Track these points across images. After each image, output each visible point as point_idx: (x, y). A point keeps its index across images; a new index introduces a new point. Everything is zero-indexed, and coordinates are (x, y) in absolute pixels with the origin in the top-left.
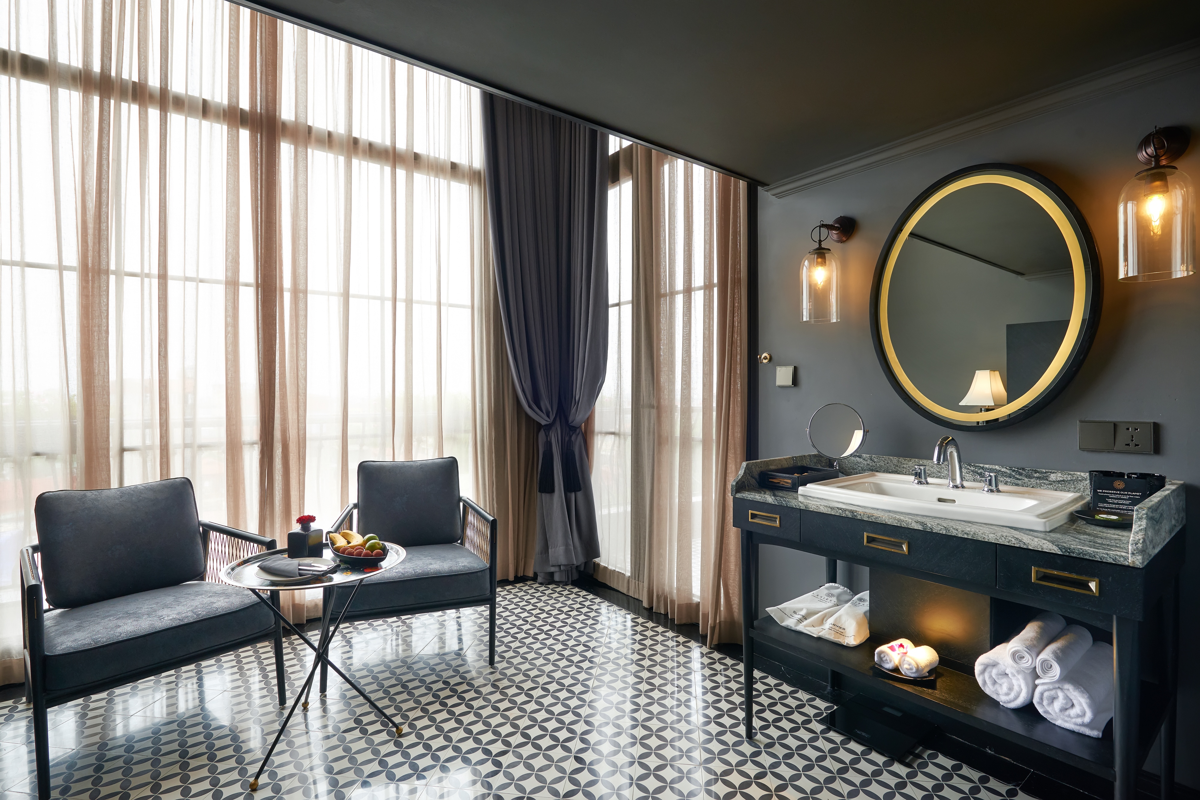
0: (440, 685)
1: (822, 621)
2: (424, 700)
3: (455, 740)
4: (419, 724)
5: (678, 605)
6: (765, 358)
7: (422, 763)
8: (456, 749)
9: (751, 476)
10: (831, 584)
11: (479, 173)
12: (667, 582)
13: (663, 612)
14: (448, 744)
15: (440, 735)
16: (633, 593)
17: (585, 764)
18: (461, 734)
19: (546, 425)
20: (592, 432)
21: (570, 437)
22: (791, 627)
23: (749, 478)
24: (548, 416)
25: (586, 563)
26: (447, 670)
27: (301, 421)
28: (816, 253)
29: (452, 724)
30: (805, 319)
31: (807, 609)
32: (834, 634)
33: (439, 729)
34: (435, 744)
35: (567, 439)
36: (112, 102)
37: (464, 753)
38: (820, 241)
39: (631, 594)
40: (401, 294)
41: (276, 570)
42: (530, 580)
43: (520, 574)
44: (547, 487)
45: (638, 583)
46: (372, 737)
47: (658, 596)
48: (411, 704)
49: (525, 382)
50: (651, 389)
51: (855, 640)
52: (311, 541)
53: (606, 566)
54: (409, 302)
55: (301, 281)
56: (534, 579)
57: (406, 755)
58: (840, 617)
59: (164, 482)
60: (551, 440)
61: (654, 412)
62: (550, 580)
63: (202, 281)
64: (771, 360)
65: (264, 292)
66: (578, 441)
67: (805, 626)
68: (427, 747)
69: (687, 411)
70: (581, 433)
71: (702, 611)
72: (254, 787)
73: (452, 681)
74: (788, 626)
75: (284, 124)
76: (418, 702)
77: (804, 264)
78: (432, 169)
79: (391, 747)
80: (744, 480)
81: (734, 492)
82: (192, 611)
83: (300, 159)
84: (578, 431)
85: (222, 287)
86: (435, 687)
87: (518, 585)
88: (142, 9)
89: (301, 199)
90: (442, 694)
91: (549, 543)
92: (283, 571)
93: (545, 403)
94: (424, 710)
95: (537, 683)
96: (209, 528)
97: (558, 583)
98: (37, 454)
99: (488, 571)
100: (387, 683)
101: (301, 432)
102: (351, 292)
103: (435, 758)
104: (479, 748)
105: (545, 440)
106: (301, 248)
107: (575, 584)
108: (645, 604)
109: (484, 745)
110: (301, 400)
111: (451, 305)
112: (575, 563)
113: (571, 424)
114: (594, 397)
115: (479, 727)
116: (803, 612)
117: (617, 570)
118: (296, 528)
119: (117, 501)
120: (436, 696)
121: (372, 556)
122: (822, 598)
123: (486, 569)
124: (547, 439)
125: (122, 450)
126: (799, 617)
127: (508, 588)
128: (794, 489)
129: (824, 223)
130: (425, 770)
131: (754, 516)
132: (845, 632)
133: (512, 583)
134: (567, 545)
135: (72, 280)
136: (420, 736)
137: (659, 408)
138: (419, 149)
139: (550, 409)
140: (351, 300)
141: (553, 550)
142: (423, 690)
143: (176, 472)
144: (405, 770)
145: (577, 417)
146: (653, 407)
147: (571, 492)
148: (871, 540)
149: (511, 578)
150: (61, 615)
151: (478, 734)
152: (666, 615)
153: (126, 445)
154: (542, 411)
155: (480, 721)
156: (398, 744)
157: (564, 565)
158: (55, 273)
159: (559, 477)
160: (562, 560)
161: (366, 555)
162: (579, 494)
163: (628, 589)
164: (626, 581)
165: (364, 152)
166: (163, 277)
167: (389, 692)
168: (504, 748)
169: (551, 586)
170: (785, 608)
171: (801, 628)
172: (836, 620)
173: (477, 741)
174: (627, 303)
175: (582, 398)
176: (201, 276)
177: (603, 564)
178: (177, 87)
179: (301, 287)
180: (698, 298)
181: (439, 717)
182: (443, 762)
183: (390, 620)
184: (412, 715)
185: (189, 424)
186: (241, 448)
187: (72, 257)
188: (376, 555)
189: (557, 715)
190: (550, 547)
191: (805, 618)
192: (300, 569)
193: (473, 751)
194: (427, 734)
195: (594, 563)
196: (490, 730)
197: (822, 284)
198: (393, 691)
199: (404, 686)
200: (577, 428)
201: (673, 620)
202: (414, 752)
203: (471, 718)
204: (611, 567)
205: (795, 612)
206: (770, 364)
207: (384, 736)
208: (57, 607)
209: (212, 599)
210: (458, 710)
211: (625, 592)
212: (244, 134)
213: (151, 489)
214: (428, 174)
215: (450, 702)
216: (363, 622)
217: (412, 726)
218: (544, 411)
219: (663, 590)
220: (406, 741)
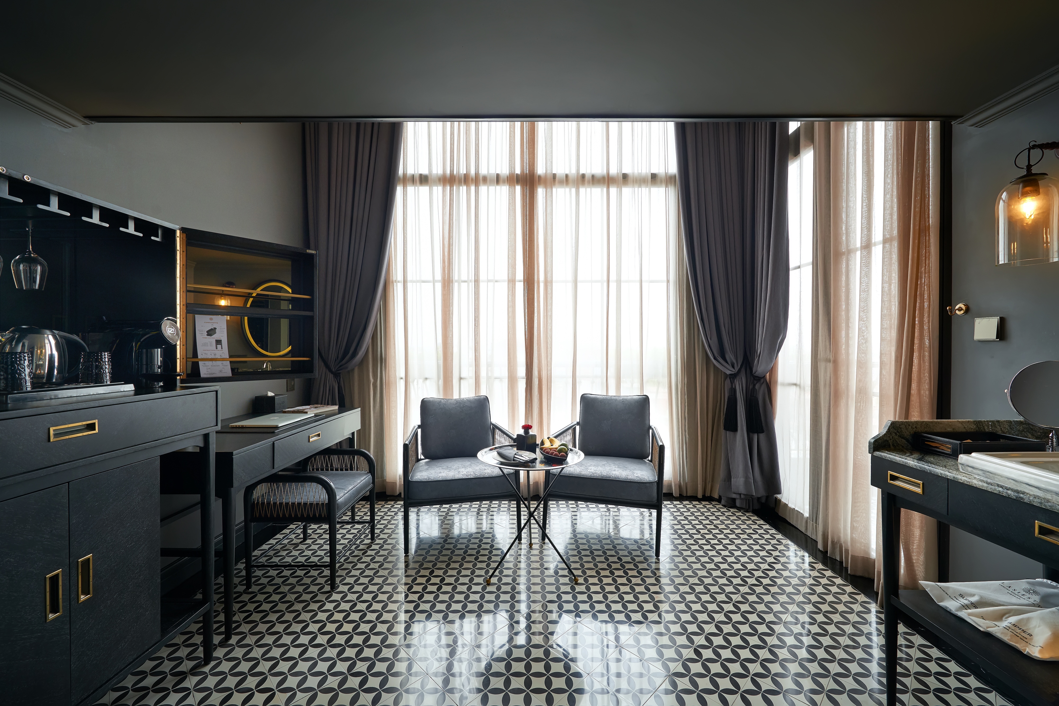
0: (615, 559)
1: (1000, 616)
2: (600, 566)
3: (610, 599)
4: (591, 580)
5: (852, 556)
6: (960, 309)
7: (583, 607)
8: (608, 606)
9: (900, 436)
10: (1045, 580)
11: (675, 176)
12: (842, 531)
13: (838, 559)
14: (604, 600)
15: (601, 593)
16: (810, 534)
17: (701, 658)
18: (615, 597)
19: (731, 375)
20: (776, 382)
21: (754, 385)
22: (951, 610)
23: (897, 437)
24: (733, 367)
25: (767, 497)
26: (624, 550)
27: (548, 365)
28: (1022, 182)
29: (612, 588)
30: (1001, 262)
31: (981, 597)
32: (1011, 636)
33: (603, 588)
34: (596, 597)
35: (751, 387)
36: (455, 187)
37: (612, 612)
38: (1029, 167)
39: (809, 534)
40: (613, 277)
41: (504, 455)
42: (716, 501)
43: (708, 494)
44: (731, 426)
45: (816, 526)
46: (560, 578)
47: (833, 542)
48: (591, 565)
49: (711, 339)
50: (828, 344)
51: (1040, 652)
52: (530, 441)
53: (787, 503)
54: (619, 282)
55: (549, 275)
56: (719, 500)
57: (575, 597)
58: (1028, 619)
59: (476, 398)
60: (735, 387)
61: (830, 366)
62: (731, 504)
63: (496, 281)
64: (967, 310)
65: (528, 285)
66: (761, 391)
67: (969, 614)
68: (590, 597)
69: (863, 365)
70: (765, 382)
71: (877, 569)
72: (489, 583)
73: (624, 559)
74: (946, 607)
75: (539, 177)
76: (596, 566)
77: (1001, 198)
78: (636, 182)
79: (568, 589)
80: (888, 439)
81: (872, 450)
82: (473, 472)
83: (548, 196)
84: (762, 380)
85: (506, 284)
86: (611, 559)
87: (704, 503)
88: (468, 132)
89: (549, 222)
90: (614, 566)
91: (732, 474)
92: (507, 456)
93: (730, 356)
94: (598, 573)
95: (688, 581)
96: (496, 427)
97: (739, 509)
98: (426, 379)
99: (656, 484)
100: (582, 547)
101: (549, 372)
102: (579, 279)
103: (592, 607)
104: (623, 612)
105: (730, 387)
106: (549, 254)
107: (756, 513)
108: (820, 546)
109: (628, 611)
110: (549, 352)
111: (652, 282)
112: (754, 494)
113: (755, 375)
114: (775, 351)
115: (630, 597)
116: (974, 599)
117: (796, 509)
118: (522, 432)
119: (454, 406)
120: (609, 566)
121: (559, 456)
122: (1016, 592)
123: (654, 482)
124: (732, 386)
125: (461, 379)
126: (966, 602)
127: (694, 503)
128: (954, 455)
129: (1036, 144)
130: (583, 612)
131: (894, 478)
132: (1032, 639)
133: (700, 500)
134: (747, 478)
135: (439, 286)
136: (588, 588)
137: (835, 362)
138: (626, 170)
139: (734, 361)
140: (578, 284)
141: (735, 479)
142: (602, 559)
143: (483, 393)
144: (570, 607)
145: (760, 368)
146: (830, 361)
147: (754, 432)
148: (1043, 531)
149: (700, 496)
150: (426, 463)
151: (627, 602)
152: (841, 563)
153: (462, 376)
154: (727, 362)
155: (632, 593)
156: (573, 588)
157: (744, 494)
158: (431, 285)
159: (741, 419)
160: (742, 490)
161: (556, 455)
162: (762, 436)
163: (806, 529)
164: (804, 521)
165: (589, 182)
166: (477, 281)
167: (581, 553)
168: (641, 619)
169: (732, 510)
170: (948, 588)
171: (963, 614)
172: (1020, 621)
173: (625, 607)
174: (807, 265)
175: (763, 352)
176: (496, 279)
177: (784, 500)
178: (483, 171)
179: (549, 279)
180: (877, 252)
181: (605, 581)
182: (596, 612)
183: (601, 506)
184: (589, 573)
185: (489, 365)
186: (517, 380)
187: (439, 276)
188: (561, 456)
189: (694, 611)
190: (732, 477)
191: (974, 605)
192: (514, 457)
193: (619, 612)
194: (593, 588)
195: (776, 498)
196: (636, 602)
197: (1032, 217)
198: (583, 553)
199: (592, 552)
200: (762, 378)
201: (846, 569)
202: (581, 597)
203: (627, 589)
204: (791, 505)
205: (962, 596)
206: (967, 316)
207: (566, 580)
208: (426, 458)
209: (486, 468)
210: (620, 581)
211: (803, 530)
212: (518, 188)
213: (469, 401)
214: (633, 187)
215: (617, 573)
216: (583, 503)
217: (586, 580)
218: (730, 363)
219: (839, 538)
220: (578, 589)
